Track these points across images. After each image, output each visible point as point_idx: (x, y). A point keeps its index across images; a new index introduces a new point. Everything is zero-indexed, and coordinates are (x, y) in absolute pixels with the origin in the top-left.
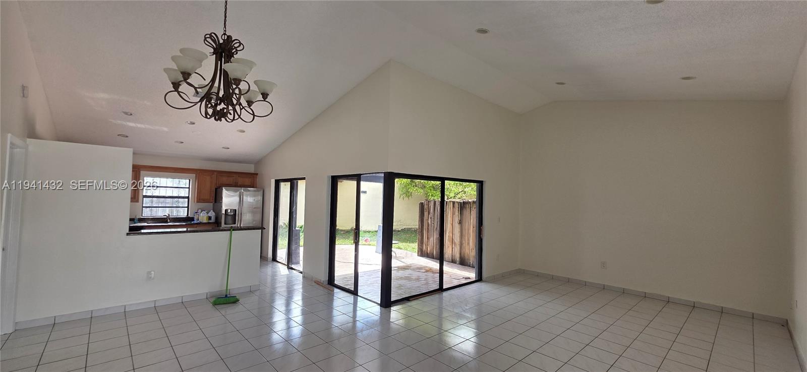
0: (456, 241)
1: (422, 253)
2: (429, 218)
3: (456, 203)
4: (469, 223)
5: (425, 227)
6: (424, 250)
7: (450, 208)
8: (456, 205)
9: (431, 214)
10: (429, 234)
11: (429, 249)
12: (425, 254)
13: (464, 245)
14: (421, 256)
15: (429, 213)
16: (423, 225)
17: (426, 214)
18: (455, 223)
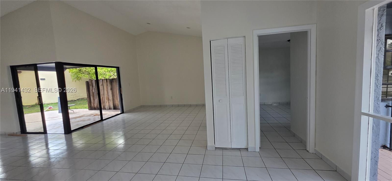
0: (110, 98)
1: (91, 108)
2: (93, 89)
3: (108, 80)
4: (116, 89)
5: (91, 94)
6: (92, 106)
7: (105, 82)
8: (108, 81)
9: (94, 87)
10: (94, 97)
11: (95, 105)
12: (93, 108)
13: (115, 100)
14: (91, 110)
15: (93, 86)
16: (90, 93)
17: (91, 87)
18: (109, 90)
